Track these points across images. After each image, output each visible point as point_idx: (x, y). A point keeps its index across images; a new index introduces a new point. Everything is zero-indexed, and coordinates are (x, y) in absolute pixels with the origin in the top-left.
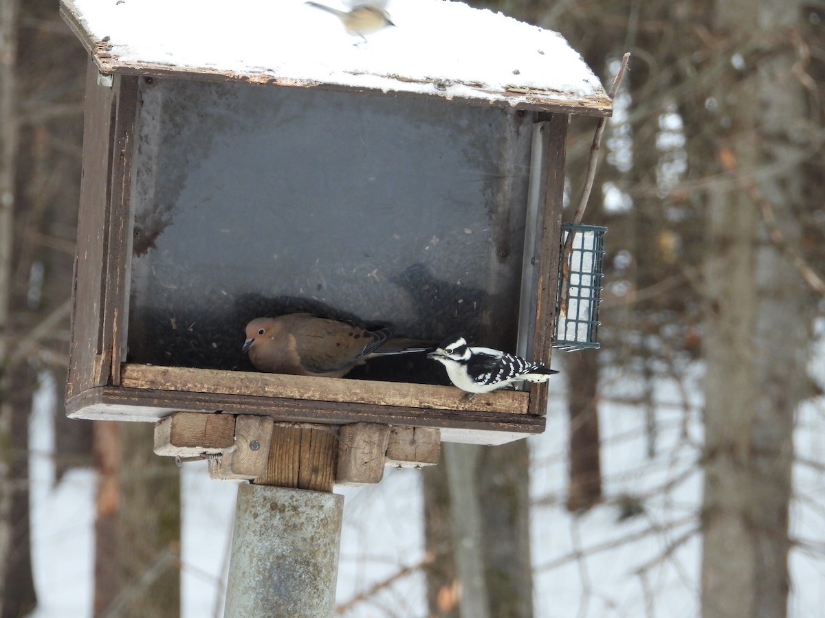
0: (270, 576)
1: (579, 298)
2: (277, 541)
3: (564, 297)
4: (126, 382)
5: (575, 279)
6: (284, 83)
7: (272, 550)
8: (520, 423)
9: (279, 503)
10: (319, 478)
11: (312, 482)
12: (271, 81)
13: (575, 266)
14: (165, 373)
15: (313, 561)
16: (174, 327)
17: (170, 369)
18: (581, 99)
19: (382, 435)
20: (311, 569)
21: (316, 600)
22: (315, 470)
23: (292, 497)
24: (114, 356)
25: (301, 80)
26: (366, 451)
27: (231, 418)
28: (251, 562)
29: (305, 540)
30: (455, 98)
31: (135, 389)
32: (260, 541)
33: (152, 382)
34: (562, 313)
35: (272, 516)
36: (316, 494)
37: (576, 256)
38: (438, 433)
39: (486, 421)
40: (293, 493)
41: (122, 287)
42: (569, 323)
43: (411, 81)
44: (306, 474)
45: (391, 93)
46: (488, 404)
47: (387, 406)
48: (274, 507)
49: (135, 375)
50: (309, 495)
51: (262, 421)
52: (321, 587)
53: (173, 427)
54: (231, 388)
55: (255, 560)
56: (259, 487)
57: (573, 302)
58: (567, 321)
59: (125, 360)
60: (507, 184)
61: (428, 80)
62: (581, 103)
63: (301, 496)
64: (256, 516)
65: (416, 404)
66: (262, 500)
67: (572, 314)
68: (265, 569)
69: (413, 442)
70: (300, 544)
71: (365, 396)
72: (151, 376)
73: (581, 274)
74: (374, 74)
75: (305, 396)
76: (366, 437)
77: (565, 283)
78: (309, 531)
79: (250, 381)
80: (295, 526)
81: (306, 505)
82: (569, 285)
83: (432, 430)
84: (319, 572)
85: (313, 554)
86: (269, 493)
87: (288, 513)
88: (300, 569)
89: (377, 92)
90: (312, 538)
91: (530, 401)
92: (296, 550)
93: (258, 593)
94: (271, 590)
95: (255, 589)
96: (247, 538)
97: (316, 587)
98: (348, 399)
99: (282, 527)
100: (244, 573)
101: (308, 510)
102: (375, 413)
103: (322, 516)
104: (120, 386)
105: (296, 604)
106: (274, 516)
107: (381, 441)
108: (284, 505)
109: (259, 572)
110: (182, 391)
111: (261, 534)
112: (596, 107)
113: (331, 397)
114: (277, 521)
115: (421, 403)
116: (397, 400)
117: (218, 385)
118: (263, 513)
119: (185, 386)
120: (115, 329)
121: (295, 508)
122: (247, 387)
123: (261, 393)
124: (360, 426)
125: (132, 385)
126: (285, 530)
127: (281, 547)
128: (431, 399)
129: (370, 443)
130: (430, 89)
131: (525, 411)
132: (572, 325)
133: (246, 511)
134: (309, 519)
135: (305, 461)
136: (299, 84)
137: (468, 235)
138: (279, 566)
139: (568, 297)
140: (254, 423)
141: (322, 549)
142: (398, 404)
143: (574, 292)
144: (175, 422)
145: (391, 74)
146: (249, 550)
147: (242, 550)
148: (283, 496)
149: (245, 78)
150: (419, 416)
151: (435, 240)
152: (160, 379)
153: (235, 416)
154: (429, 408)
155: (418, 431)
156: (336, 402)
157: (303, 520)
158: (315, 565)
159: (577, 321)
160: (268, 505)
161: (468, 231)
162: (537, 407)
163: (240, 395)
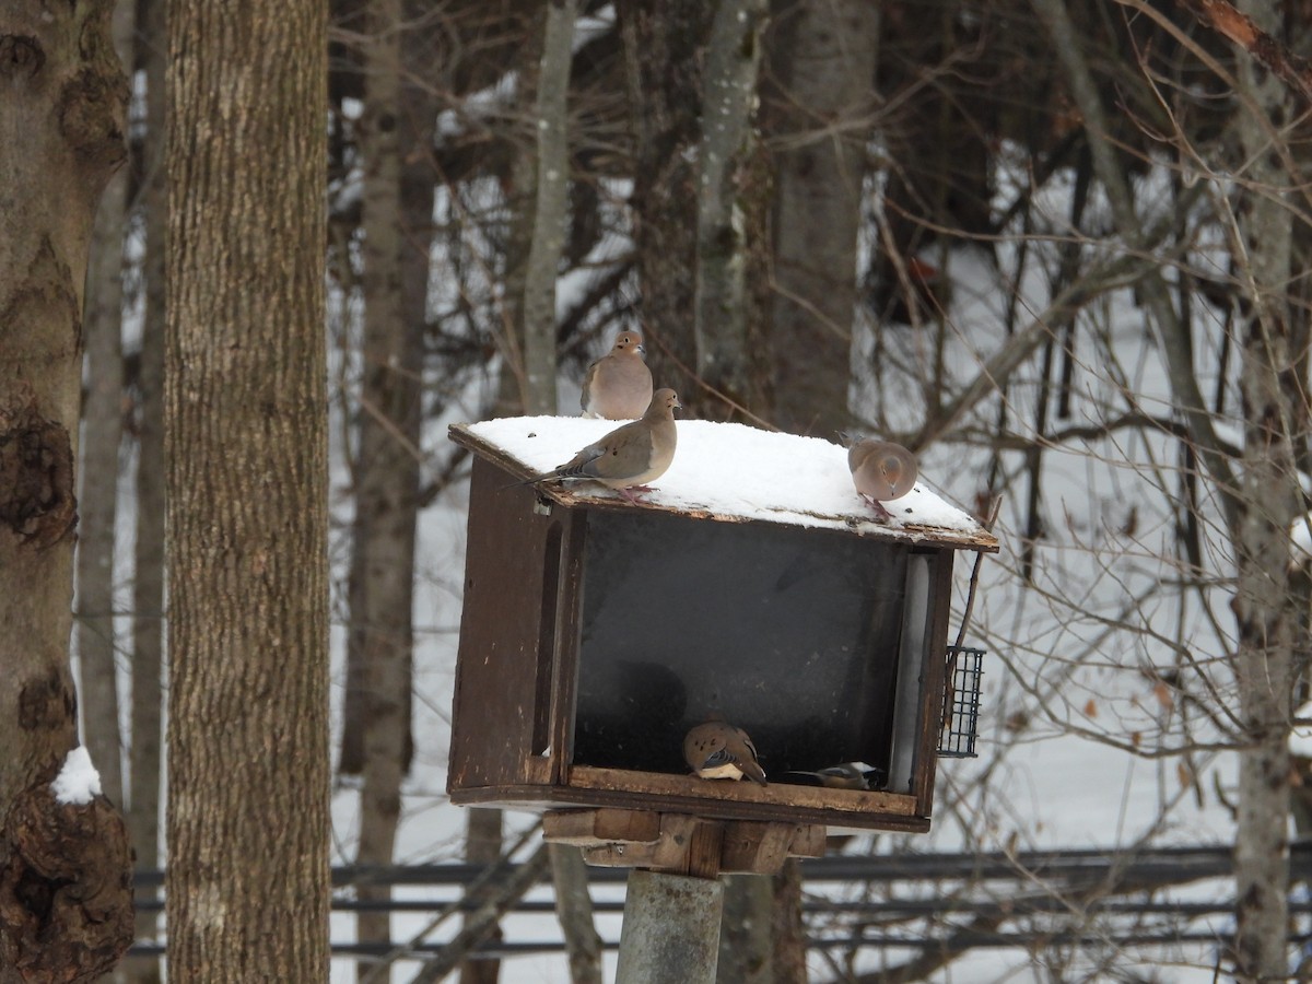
0: (666, 955)
1: (961, 713)
2: (672, 923)
3: (949, 712)
4: (573, 782)
5: (958, 696)
6: (719, 518)
7: (667, 932)
8: (908, 823)
9: (675, 889)
10: (708, 867)
11: (702, 870)
12: (710, 517)
13: (959, 686)
14: (607, 774)
15: (702, 941)
16: (586, 730)
17: (611, 771)
18: (971, 537)
19: (789, 832)
20: (701, 948)
21: (704, 977)
22: (705, 860)
23: (686, 884)
24: (562, 758)
25: (734, 517)
26: (772, 846)
27: (655, 815)
28: (648, 941)
29: (696, 922)
30: (866, 534)
31: (580, 788)
32: (656, 923)
33: (595, 783)
34: (947, 727)
35: (669, 901)
36: (706, 882)
37: (960, 675)
38: (825, 830)
39: (880, 821)
40: (686, 880)
41: (570, 698)
42: (953, 736)
43: (826, 518)
44: (696, 863)
45: (812, 528)
46: (882, 806)
47: (796, 807)
48: (670, 892)
49: (580, 776)
50: (701, 882)
51: (687, 819)
52: (708, 964)
53: (597, 821)
54: (662, 789)
55: (651, 940)
56: (655, 875)
57: (956, 717)
58: (951, 733)
59: (571, 762)
60: (881, 606)
61: (840, 518)
62: (972, 541)
63: (693, 883)
64: (652, 900)
65: (820, 805)
66: (658, 885)
67: (955, 728)
68: (661, 948)
69: (808, 838)
70: (692, 926)
71: (777, 798)
72: (594, 777)
73: (963, 691)
74: (792, 511)
75: (726, 797)
76: (775, 834)
77: (949, 699)
78: (699, 915)
79: (679, 783)
80: (688, 910)
81: (698, 891)
82: (954, 702)
83: (821, 827)
84: (707, 951)
85: (703, 935)
86: (665, 880)
87: (683, 898)
88: (691, 948)
89: (799, 527)
90: (702, 921)
91: (917, 805)
92: (688, 931)
93: (654, 970)
94: (666, 967)
95: (651, 965)
96: (643, 919)
97: (704, 965)
98: (762, 801)
99: (676, 911)
100: (640, 951)
101: (700, 896)
102: (784, 813)
103: (711, 902)
104: (567, 785)
105: (687, 980)
106: (670, 901)
107: (787, 838)
108: (679, 891)
109: (655, 950)
110: (621, 791)
111: (658, 917)
112: (985, 544)
113: (748, 798)
114: (672, 905)
115: (824, 804)
116: (804, 802)
117: (651, 786)
118: (660, 897)
119: (623, 785)
120: (564, 735)
121: (688, 894)
122: (676, 788)
123: (687, 794)
124: (772, 824)
125: (578, 785)
126: (679, 914)
127: (675, 928)
128: (833, 801)
129: (777, 839)
130: (842, 525)
131: (913, 813)
132: (954, 738)
133: (642, 896)
134: (700, 904)
135: (696, 852)
136: (732, 520)
137: (844, 652)
138: (673, 945)
139: (952, 712)
140: (680, 820)
141: (710, 931)
142: (805, 805)
143: (957, 707)
144: (599, 816)
145: (808, 510)
146: (646, 930)
147: (638, 930)
148: (678, 883)
149: (687, 514)
150: (822, 816)
151: (816, 656)
152: (602, 780)
153: (660, 813)
154: (831, 809)
155: (812, 828)
156: (752, 803)
157: (695, 904)
158: (704, 945)
159: (960, 734)
160: (665, 891)
161: (845, 649)
162: (923, 810)
163: (669, 795)
